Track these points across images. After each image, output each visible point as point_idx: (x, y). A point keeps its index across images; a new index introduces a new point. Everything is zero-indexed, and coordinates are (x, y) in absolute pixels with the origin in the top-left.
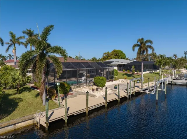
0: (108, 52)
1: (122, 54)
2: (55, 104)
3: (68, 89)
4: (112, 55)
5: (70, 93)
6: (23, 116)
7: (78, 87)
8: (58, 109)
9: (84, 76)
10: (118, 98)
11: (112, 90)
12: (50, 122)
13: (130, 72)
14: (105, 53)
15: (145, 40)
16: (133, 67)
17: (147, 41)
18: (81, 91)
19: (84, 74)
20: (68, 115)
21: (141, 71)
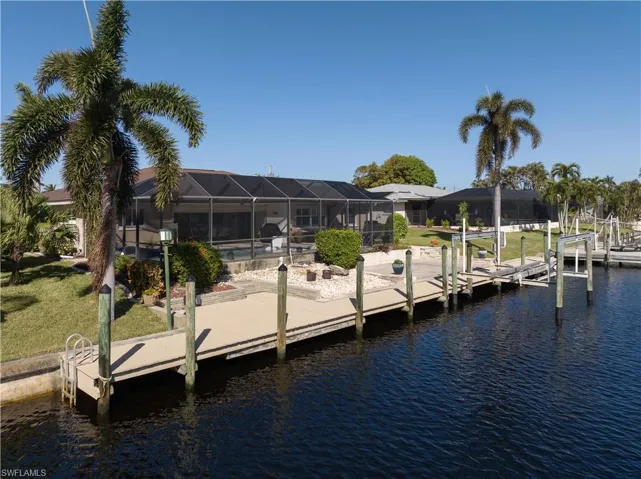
0: (374, 165)
1: (424, 170)
2: (153, 320)
3: (214, 267)
4: (387, 172)
5: (221, 284)
6: (12, 356)
7: (254, 267)
8: (162, 336)
9: (279, 234)
10: (409, 302)
11: (384, 278)
12: (117, 379)
13: (452, 227)
14: (363, 169)
15: (506, 101)
16: (463, 207)
17: (514, 106)
18: (264, 279)
19: (281, 227)
20: (200, 358)
21: (490, 223)
